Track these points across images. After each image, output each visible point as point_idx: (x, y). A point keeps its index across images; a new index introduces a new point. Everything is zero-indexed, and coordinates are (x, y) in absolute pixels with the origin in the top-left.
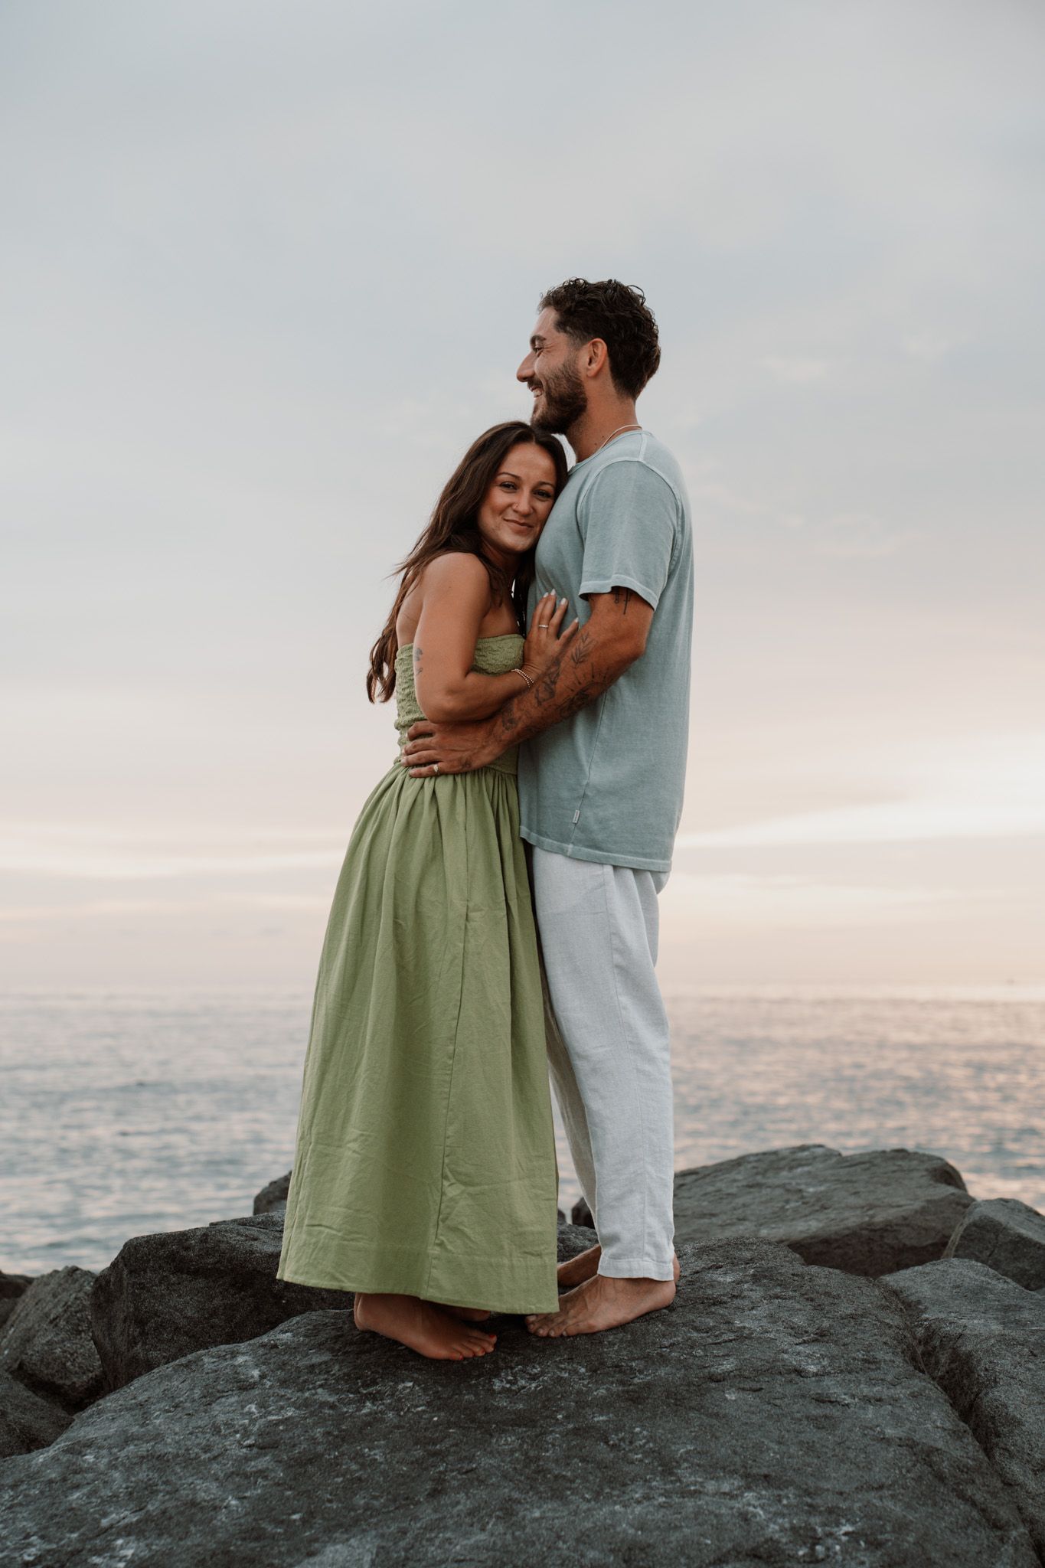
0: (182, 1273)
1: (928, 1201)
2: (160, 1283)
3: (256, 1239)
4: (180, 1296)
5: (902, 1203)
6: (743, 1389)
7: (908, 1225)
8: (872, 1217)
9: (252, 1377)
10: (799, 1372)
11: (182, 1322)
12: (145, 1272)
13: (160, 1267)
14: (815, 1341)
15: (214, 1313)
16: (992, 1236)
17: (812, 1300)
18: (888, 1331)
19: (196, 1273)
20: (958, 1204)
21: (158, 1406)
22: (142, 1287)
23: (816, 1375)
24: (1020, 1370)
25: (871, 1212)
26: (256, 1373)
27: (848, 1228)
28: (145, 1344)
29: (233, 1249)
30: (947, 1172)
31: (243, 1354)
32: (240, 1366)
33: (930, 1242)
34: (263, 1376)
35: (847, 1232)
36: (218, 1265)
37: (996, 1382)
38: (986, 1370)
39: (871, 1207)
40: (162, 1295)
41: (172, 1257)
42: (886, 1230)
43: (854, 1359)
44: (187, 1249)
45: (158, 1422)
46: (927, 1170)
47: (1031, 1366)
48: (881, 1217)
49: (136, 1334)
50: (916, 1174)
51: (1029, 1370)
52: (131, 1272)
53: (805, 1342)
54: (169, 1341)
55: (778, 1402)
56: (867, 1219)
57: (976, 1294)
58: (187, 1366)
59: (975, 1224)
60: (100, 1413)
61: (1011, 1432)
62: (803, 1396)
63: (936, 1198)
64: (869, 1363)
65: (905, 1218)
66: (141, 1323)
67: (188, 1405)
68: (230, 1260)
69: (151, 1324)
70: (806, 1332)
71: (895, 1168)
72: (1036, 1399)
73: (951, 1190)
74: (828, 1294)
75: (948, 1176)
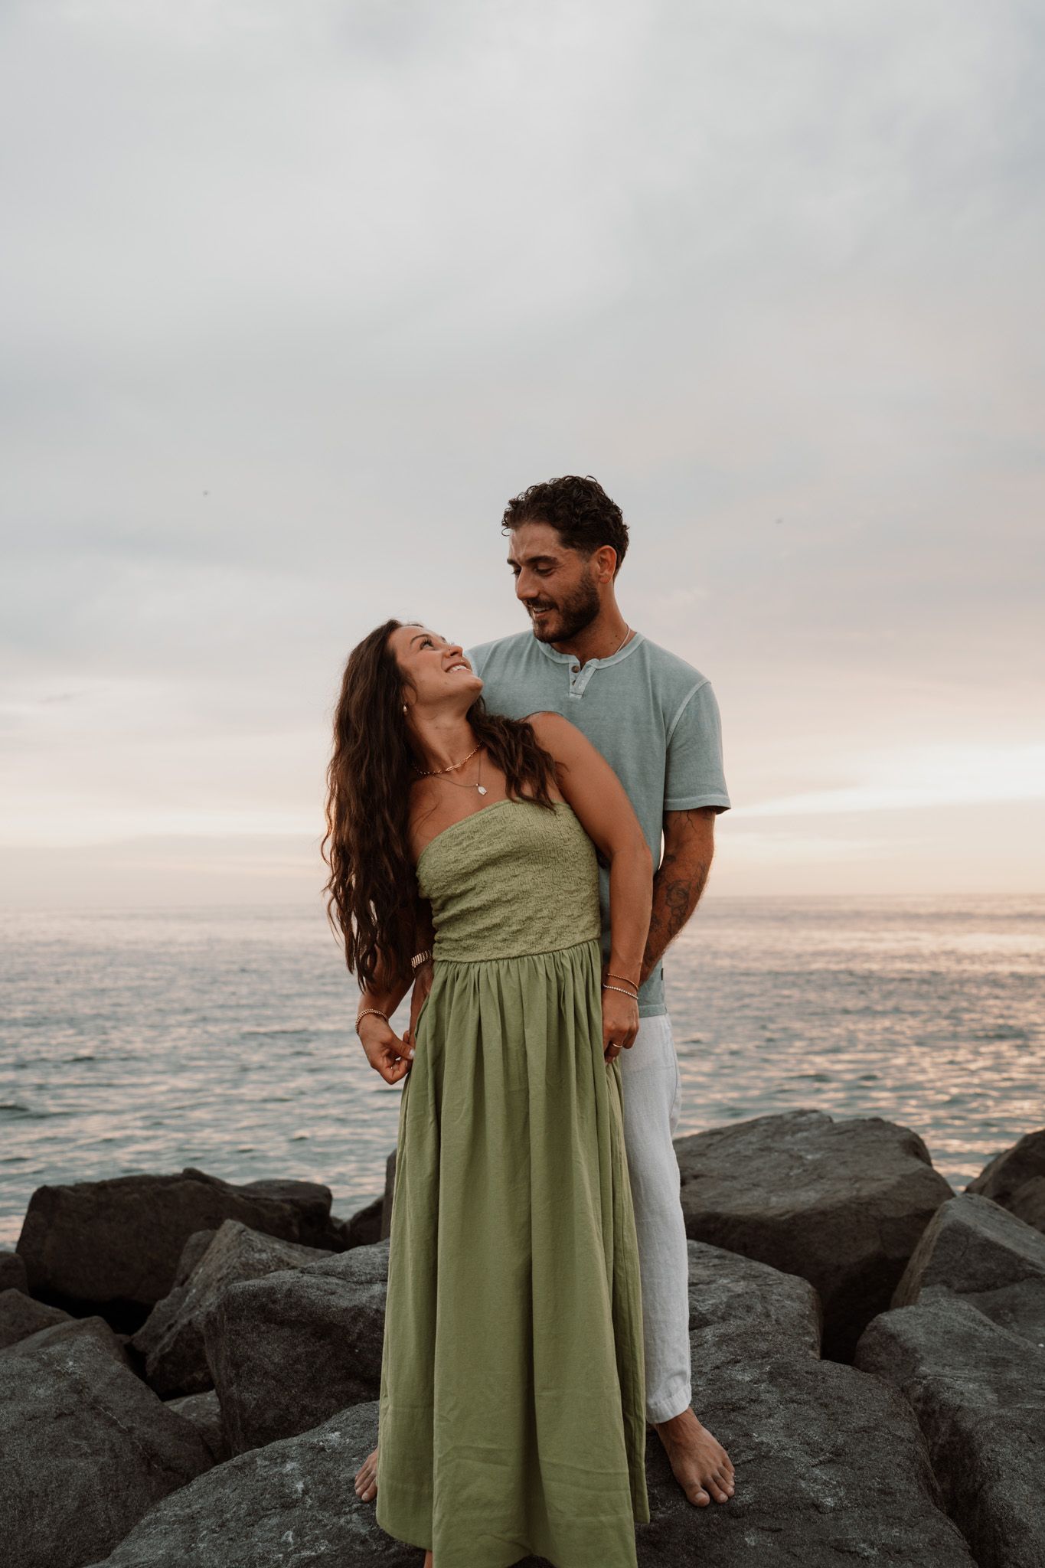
0: (271, 1322)
1: (903, 1176)
2: (252, 1330)
3: (333, 1293)
4: (268, 1344)
5: (882, 1176)
6: (763, 1529)
7: (887, 1199)
8: (859, 1190)
9: (296, 1492)
10: (817, 1507)
11: (271, 1368)
12: (240, 1319)
13: (253, 1317)
14: (830, 1461)
15: (297, 1360)
16: (964, 1239)
17: (826, 1406)
18: (900, 1448)
19: (282, 1324)
20: (926, 1178)
21: (208, 1522)
22: (238, 1333)
23: (833, 1510)
24: (1021, 1460)
25: (857, 1185)
26: (300, 1486)
27: (840, 1201)
28: (239, 1385)
29: (313, 1303)
30: (914, 1143)
31: (292, 1459)
32: (287, 1475)
33: (905, 1213)
34: (305, 1492)
35: (839, 1205)
36: (300, 1318)
37: (999, 1475)
38: (989, 1459)
39: (857, 1179)
40: (254, 1342)
41: (262, 1308)
42: (870, 1204)
43: (870, 1489)
44: (274, 1302)
45: (202, 1545)
46: (898, 1141)
47: (1030, 1455)
48: (868, 1190)
49: (232, 1375)
50: (890, 1146)
51: (1029, 1460)
52: (229, 1319)
53: (821, 1463)
54: (259, 1384)
55: (798, 1550)
56: (855, 1193)
57: (965, 1342)
58: (239, 1469)
59: (949, 1229)
61: (1019, 1541)
62: (822, 1543)
63: (908, 1172)
64: (885, 1494)
65: (885, 1193)
66: (237, 1366)
67: (233, 1524)
68: (310, 1314)
69: (245, 1368)
70: (822, 1450)
71: (873, 1138)
72: (1039, 1499)
73: (920, 1165)
74: (840, 1399)
75: (915, 1147)
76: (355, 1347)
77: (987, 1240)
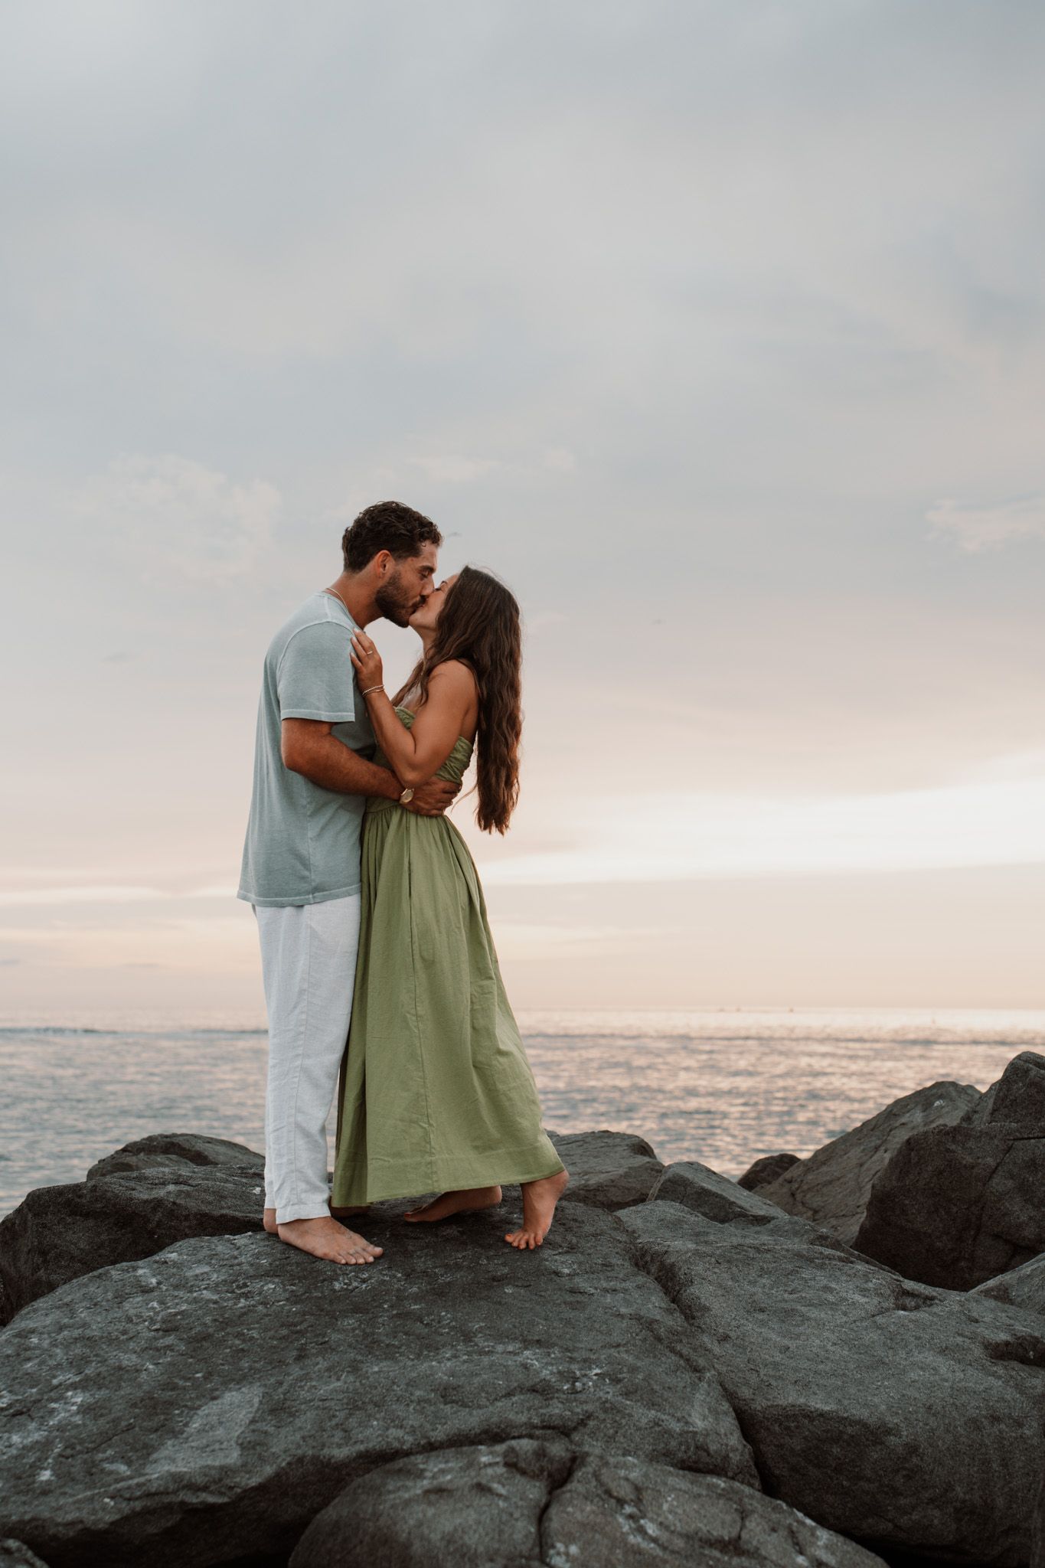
0: (76, 1215)
1: (630, 1168)
2: (59, 1223)
3: (134, 1190)
4: (74, 1233)
5: (610, 1170)
6: (517, 1286)
7: (615, 1186)
8: (587, 1180)
9: (151, 1283)
10: (557, 1273)
11: (76, 1253)
12: (46, 1214)
13: (59, 1211)
14: (567, 1252)
15: (101, 1246)
16: (683, 1188)
17: (564, 1224)
18: (619, 1245)
19: (87, 1215)
20: (652, 1170)
21: (80, 1305)
22: (44, 1226)
23: (569, 1275)
24: (708, 1273)
25: (586, 1177)
26: (154, 1281)
28: (46, 1269)
29: (117, 1196)
31: (142, 1268)
32: (141, 1276)
33: (631, 1198)
34: (159, 1283)
36: (105, 1209)
37: (692, 1282)
38: (685, 1274)
39: (586, 1173)
40: (61, 1232)
41: (68, 1203)
42: (599, 1190)
43: (596, 1264)
44: (80, 1197)
45: (83, 1315)
46: (627, 1145)
47: (716, 1270)
48: (593, 1181)
49: (39, 1262)
50: (618, 1149)
51: (715, 1273)
52: (35, 1215)
53: (560, 1253)
54: (66, 1267)
55: (543, 1294)
56: (583, 1182)
57: (675, 1225)
58: (99, 1277)
59: (669, 1180)
60: (35, 1311)
61: (703, 1315)
62: (560, 1289)
63: (635, 1165)
64: (607, 1266)
65: (613, 1181)
66: (43, 1253)
67: (104, 1303)
68: (114, 1205)
69: (52, 1254)
70: (561, 1246)
71: (603, 1144)
72: (720, 1293)
73: (647, 1159)
74: (575, 1220)
75: (642, 1148)
76: (154, 1234)
77: (702, 1188)
